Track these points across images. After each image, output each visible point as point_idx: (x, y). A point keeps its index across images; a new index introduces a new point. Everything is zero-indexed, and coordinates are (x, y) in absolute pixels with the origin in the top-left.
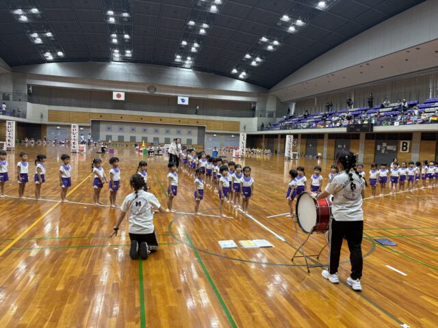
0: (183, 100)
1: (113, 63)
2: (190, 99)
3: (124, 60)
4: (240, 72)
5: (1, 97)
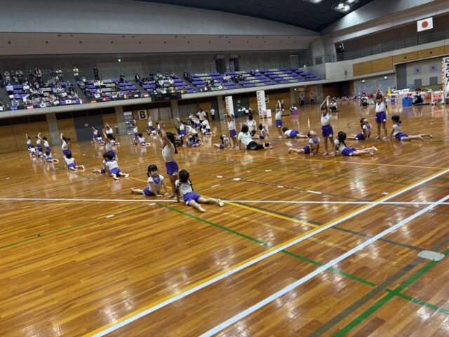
5: (314, 63)
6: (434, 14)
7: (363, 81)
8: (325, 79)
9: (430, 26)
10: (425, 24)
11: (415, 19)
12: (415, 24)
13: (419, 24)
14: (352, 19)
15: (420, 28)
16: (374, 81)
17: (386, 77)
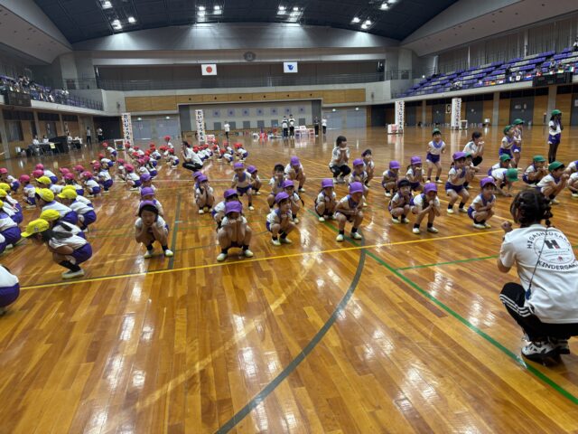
0: (290, 67)
1: (198, 25)
2: (300, 65)
3: (212, 19)
4: (363, 20)
5: (65, 85)
6: (217, 62)
7: (140, 119)
8: (101, 109)
9: (214, 72)
10: (209, 70)
11: (199, 62)
12: (199, 67)
13: (204, 68)
14: (121, 41)
15: (205, 73)
16: (154, 120)
17: (168, 118)
